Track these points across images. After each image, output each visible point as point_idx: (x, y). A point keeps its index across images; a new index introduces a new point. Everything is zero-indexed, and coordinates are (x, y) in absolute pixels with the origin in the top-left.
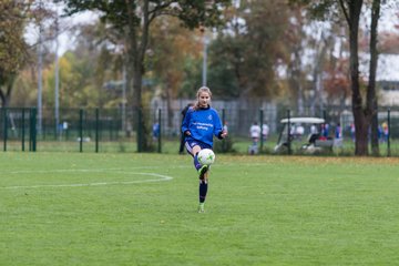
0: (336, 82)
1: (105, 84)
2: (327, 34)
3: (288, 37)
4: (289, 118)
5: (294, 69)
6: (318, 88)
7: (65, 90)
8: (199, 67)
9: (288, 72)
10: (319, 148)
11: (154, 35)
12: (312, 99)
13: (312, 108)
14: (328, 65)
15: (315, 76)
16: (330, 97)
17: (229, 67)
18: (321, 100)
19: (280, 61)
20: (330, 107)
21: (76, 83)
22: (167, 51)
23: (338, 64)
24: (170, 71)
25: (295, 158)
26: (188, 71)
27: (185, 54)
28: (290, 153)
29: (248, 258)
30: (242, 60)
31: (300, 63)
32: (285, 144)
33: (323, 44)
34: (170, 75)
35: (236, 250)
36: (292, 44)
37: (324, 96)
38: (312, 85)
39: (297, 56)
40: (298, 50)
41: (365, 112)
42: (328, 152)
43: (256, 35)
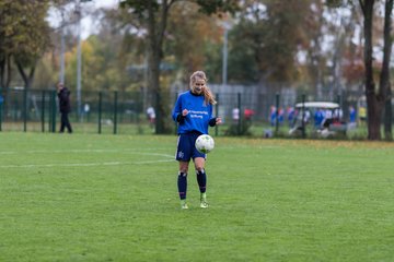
0: (355, 68)
1: (128, 68)
2: (347, 21)
3: (308, 23)
4: (304, 102)
5: (314, 54)
6: (337, 73)
7: (88, 73)
8: (219, 51)
9: (307, 58)
10: (333, 133)
11: (176, 20)
12: (331, 84)
13: (331, 93)
14: (347, 52)
15: (334, 61)
16: (349, 83)
17: (250, 52)
18: (339, 85)
19: (299, 47)
20: (348, 93)
21: (98, 66)
22: (189, 36)
23: (357, 51)
24: (191, 55)
25: (307, 141)
26: (209, 56)
27: (206, 39)
28: (304, 136)
29: (246, 234)
30: (263, 45)
31: (319, 49)
32: (299, 128)
33: (343, 30)
34: (191, 60)
35: (236, 226)
36: (312, 31)
37: (343, 82)
38: (331, 71)
39: (316, 42)
40: (317, 36)
41: (378, 98)
42: (342, 136)
43: (277, 21)
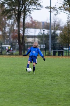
0: (15, 36)
2: (12, 23)
3: (2, 23)
4: (2, 45)
6: (10, 37)
9: (2, 33)
10: (10, 53)
12: (8, 40)
13: (9, 43)
14: (12, 31)
15: (9, 34)
16: (13, 40)
18: (11, 40)
20: (13, 42)
23: (15, 31)
25: (3, 56)
28: (2, 54)
31: (5, 31)
32: (1, 52)
33: (11, 26)
36: (3, 26)
37: (12, 39)
38: (8, 36)
39: (4, 29)
40: (5, 27)
41: (21, 44)
42: (12, 54)
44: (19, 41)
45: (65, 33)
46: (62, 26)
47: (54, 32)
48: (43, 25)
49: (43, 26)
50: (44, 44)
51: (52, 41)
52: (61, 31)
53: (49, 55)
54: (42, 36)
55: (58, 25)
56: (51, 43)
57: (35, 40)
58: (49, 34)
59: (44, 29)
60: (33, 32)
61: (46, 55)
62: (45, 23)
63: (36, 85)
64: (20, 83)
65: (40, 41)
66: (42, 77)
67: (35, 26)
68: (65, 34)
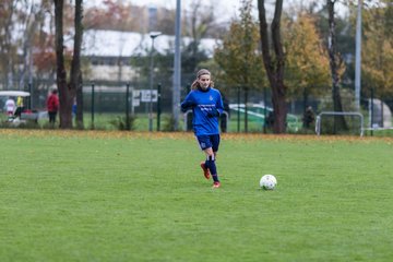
0: (46, 56)
2: (38, 10)
5: (4, 43)
6: (28, 62)
10: (24, 121)
12: (21, 72)
13: (22, 82)
14: (38, 40)
15: (25, 50)
16: (39, 71)
18: (30, 74)
20: (38, 81)
23: (47, 39)
31: (10, 37)
33: (33, 19)
36: (2, 19)
37: (34, 70)
38: (21, 60)
39: (7, 30)
40: (8, 25)
41: (69, 86)
42: (33, 125)
44: (61, 75)
45: (234, 47)
46: (223, 23)
47: (194, 46)
48: (151, 18)
49: (151, 24)
50: (154, 89)
51: (182, 79)
52: (220, 42)
53: (172, 128)
54: (149, 58)
55: (208, 20)
56: (179, 83)
57: (120, 74)
58: (174, 51)
59: (153, 34)
60: (113, 45)
61: (162, 128)
62: (160, 11)
63: (120, 239)
64: (59, 228)
65: (138, 75)
66: (141, 208)
67: (120, 21)
68: (232, 52)
